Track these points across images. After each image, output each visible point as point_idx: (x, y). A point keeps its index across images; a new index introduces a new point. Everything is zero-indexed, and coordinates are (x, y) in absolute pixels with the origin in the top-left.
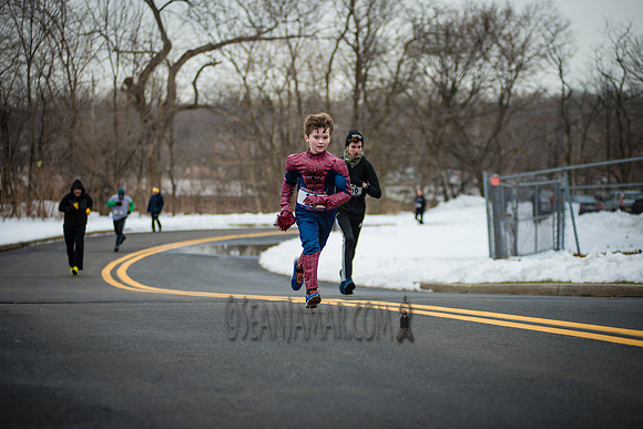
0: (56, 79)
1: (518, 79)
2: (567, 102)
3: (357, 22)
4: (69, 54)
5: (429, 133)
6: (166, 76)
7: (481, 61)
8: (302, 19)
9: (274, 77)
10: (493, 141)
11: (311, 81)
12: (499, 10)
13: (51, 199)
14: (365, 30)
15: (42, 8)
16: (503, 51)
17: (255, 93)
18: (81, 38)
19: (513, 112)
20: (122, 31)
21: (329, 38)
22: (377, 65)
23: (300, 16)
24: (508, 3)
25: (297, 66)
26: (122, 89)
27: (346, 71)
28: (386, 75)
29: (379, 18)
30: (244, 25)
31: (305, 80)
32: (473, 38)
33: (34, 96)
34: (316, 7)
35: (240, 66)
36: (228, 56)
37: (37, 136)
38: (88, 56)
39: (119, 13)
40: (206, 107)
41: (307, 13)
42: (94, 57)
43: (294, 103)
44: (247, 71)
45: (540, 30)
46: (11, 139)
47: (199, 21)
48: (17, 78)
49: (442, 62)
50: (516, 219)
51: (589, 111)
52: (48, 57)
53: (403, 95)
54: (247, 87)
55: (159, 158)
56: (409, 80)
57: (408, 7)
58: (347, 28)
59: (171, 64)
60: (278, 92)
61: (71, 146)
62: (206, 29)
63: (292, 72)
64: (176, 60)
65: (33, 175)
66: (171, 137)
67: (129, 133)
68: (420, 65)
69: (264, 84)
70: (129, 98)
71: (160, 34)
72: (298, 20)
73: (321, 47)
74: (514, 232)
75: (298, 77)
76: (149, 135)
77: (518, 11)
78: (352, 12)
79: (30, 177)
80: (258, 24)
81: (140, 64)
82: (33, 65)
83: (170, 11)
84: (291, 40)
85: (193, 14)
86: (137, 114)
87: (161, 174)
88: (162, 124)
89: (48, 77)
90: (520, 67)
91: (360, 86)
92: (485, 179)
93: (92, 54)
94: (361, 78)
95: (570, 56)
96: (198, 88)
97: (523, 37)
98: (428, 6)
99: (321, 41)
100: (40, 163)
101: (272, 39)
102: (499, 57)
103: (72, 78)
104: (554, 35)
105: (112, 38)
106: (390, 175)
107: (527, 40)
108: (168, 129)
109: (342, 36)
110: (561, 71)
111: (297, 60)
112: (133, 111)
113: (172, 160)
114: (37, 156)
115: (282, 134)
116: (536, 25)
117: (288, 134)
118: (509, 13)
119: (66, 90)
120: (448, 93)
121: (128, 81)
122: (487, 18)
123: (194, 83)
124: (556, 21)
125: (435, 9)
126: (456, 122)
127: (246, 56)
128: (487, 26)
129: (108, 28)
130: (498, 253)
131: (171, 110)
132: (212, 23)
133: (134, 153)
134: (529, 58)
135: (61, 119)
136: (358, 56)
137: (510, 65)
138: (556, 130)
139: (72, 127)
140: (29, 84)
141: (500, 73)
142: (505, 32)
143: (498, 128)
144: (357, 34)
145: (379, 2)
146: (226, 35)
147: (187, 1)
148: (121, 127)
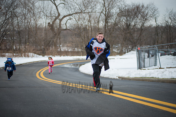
1: (145, 22)
2: (157, 28)
4: (35, 17)
7: (136, 18)
12: (141, 6)
13: (30, 52)
16: (142, 16)
17: (80, 26)
18: (38, 13)
20: (47, 11)
21: (99, 13)
22: (111, 19)
24: (143, 4)
27: (103, 21)
29: (111, 7)
31: (93, 23)
34: (95, 5)
36: (74, 17)
39: (47, 7)
40: (69, 29)
41: (93, 7)
42: (41, 18)
43: (90, 29)
44: (78, 21)
45: (150, 11)
47: (67, 8)
49: (127, 18)
51: (163, 30)
55: (57, 42)
57: (118, 5)
59: (60, 19)
62: (68, 10)
66: (60, 37)
69: (83, 24)
71: (57, 12)
72: (91, 8)
73: (97, 15)
75: (91, 22)
77: (145, 6)
80: (81, 9)
84: (89, 13)
85: (65, 7)
86: (51, 31)
89: (30, 23)
90: (146, 19)
91: (106, 24)
94: (106, 22)
95: (158, 17)
97: (146, 12)
98: (123, 5)
99: (97, 13)
100: (28, 44)
101: (84, 13)
102: (141, 17)
103: (36, 23)
104: (154, 12)
106: (114, 46)
107: (147, 13)
108: (59, 35)
109: (102, 12)
110: (156, 20)
113: (60, 43)
115: (87, 36)
116: (150, 9)
118: (143, 6)
121: (49, 23)
122: (138, 7)
123: (66, 24)
124: (155, 8)
125: (125, 5)
126: (130, 33)
129: (44, 10)
130: (140, 67)
131: (60, 30)
134: (148, 17)
136: (106, 17)
137: (143, 19)
138: (155, 35)
139: (35, 35)
140: (25, 24)
141: (141, 21)
142: (142, 11)
145: (111, 3)
146: (73, 12)
147: (64, 4)
148: (47, 35)
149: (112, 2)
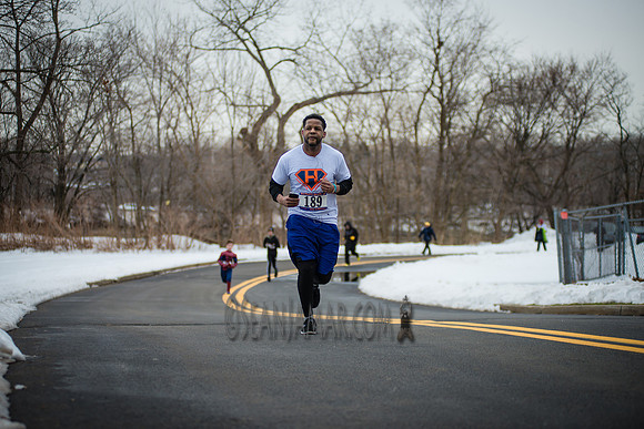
0: (182, 130)
1: (582, 126)
2: (624, 145)
3: (441, 77)
4: (192, 108)
5: (505, 173)
6: (276, 127)
7: (550, 110)
8: (393, 76)
9: (370, 126)
10: (561, 180)
11: (402, 129)
12: (565, 66)
13: (178, 233)
14: (449, 84)
15: (169, 69)
16: (569, 101)
17: (353, 139)
18: (203, 94)
19: (578, 155)
20: (238, 88)
21: (417, 92)
22: (460, 114)
23: (392, 72)
24: (572, 60)
25: (390, 116)
26: (239, 138)
27: (432, 120)
28: (467, 123)
29: (461, 74)
30: (344, 82)
31: (397, 128)
32: (542, 90)
33: (163, 145)
34: (405, 65)
35: (340, 117)
36: (330, 108)
37: (166, 179)
38: (209, 110)
39: (235, 72)
41: (398, 70)
42: (215, 110)
43: (387, 148)
44: (346, 121)
45: (600, 83)
46: (143, 182)
47: (304, 78)
48: (149, 130)
49: (515, 111)
50: (582, 248)
52: (175, 111)
53: (482, 140)
54: (347, 135)
56: (487, 127)
57: (486, 64)
58: (433, 83)
59: (280, 116)
60: (374, 139)
61: (195, 188)
62: (310, 85)
63: (385, 122)
64: (284, 113)
65: (163, 214)
67: (245, 176)
68: (497, 114)
69: (361, 132)
70: (245, 145)
71: (270, 90)
72: (390, 76)
73: (411, 99)
74: (581, 260)
75: (391, 126)
76: (262, 178)
77: (581, 66)
78: (437, 69)
79: (160, 215)
80: (355, 80)
81: (254, 115)
82: (162, 118)
83: (279, 71)
84: (384, 94)
85: (299, 73)
86: (251, 159)
87: (272, 211)
89: (175, 129)
90: (584, 115)
91: (445, 133)
92: (555, 213)
93: (213, 108)
94: (445, 126)
95: (627, 106)
97: (585, 88)
98: (503, 63)
99: (410, 94)
100: (168, 203)
101: (367, 93)
102: (566, 107)
103: (196, 129)
104: (612, 87)
105: (230, 94)
106: (471, 210)
107: (589, 91)
109: (429, 90)
110: (619, 118)
111: (390, 110)
112: (248, 157)
114: (166, 196)
115: (377, 176)
116: (597, 78)
117: (382, 175)
118: (573, 68)
119: (190, 139)
120: (521, 139)
121: (244, 131)
122: (555, 73)
124: (615, 75)
125: (509, 65)
126: (528, 164)
127: (346, 108)
128: (554, 80)
129: (227, 85)
130: (568, 278)
132: (316, 80)
133: (249, 193)
134: (591, 108)
135: (186, 164)
136: (443, 107)
137: (575, 113)
138: (616, 169)
139: (195, 171)
140: (159, 135)
142: (570, 84)
143: (566, 169)
144: (441, 88)
145: (460, 60)
146: (327, 90)
147: (293, 61)
148: (238, 171)
149: (463, 54)
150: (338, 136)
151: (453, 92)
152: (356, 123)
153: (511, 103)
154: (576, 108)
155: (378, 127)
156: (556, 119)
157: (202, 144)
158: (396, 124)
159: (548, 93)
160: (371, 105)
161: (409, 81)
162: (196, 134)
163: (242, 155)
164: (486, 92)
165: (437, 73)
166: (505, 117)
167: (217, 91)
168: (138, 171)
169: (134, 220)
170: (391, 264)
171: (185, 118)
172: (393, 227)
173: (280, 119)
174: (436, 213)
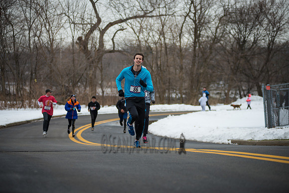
3: (195, 7)
4: (49, 25)
6: (98, 36)
7: (258, 26)
8: (167, 6)
9: (153, 35)
10: (265, 67)
11: (172, 38)
14: (199, 11)
15: (36, 2)
20: (76, 13)
21: (181, 16)
22: (205, 29)
23: (166, 5)
25: (165, 30)
26: (76, 42)
30: (138, 10)
31: (169, 37)
33: (32, 47)
35: (136, 31)
36: (130, 25)
37: (34, 67)
38: (59, 26)
39: (75, 4)
40: (119, 51)
41: (170, 3)
43: (163, 49)
44: (139, 33)
46: (21, 68)
47: (115, 8)
48: (24, 38)
49: (238, 27)
52: (39, 27)
53: (219, 44)
55: (95, 77)
56: (221, 37)
58: (190, 11)
59: (101, 30)
60: (155, 43)
61: (51, 72)
62: (119, 12)
63: (162, 33)
64: (103, 28)
65: (32, 87)
66: (101, 66)
67: (80, 65)
69: (148, 39)
70: (80, 47)
71: (95, 15)
72: (165, 7)
73: (177, 20)
76: (90, 66)
78: (192, 2)
79: (30, 87)
80: (145, 9)
82: (32, 31)
84: (162, 17)
85: (112, 4)
86: (84, 55)
87: (96, 85)
88: (97, 60)
89: (39, 37)
90: (279, 29)
91: (197, 40)
92: (263, 87)
93: (61, 25)
94: (197, 36)
96: (115, 41)
99: (176, 17)
101: (152, 17)
102: (268, 24)
103: (51, 37)
107: (282, 16)
108: (100, 63)
109: (188, 15)
111: (165, 27)
112: (82, 54)
113: (102, 78)
114: (34, 77)
115: (157, 65)
117: (160, 65)
118: (273, 2)
119: (48, 43)
120: (241, 43)
121: (80, 39)
122: (262, 5)
123: (113, 39)
126: (245, 58)
128: (261, 9)
129: (69, 11)
130: (270, 125)
131: (101, 53)
132: (122, 8)
133: (83, 75)
134: (283, 25)
135: (46, 58)
136: (196, 24)
137: (273, 28)
139: (51, 62)
140: (30, 40)
141: (268, 33)
144: (195, 14)
146: (129, 15)
148: (76, 62)
150: (134, 42)
151: (202, 16)
152: (146, 34)
153: (236, 22)
154: (274, 25)
155: (158, 37)
156: (262, 31)
157: (55, 46)
158: (168, 35)
159: (257, 17)
160: (154, 24)
161: (176, 9)
162: (52, 41)
163: (79, 52)
164: (221, 16)
165: (192, 5)
166: (232, 31)
167: (64, 15)
168: (17, 62)
169: (15, 91)
170: (166, 116)
171: (45, 31)
172: (166, 95)
173: (100, 32)
174: (192, 87)
